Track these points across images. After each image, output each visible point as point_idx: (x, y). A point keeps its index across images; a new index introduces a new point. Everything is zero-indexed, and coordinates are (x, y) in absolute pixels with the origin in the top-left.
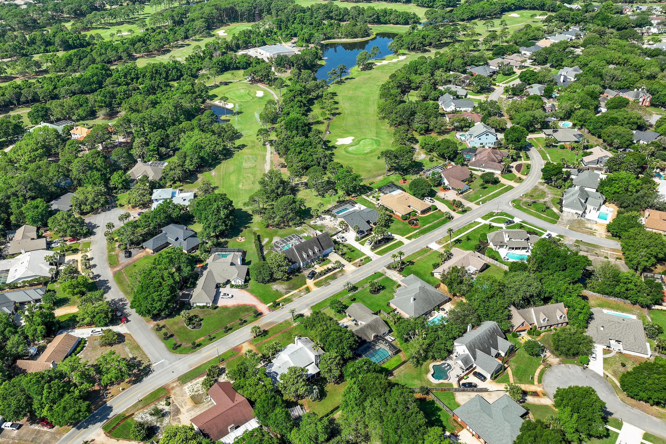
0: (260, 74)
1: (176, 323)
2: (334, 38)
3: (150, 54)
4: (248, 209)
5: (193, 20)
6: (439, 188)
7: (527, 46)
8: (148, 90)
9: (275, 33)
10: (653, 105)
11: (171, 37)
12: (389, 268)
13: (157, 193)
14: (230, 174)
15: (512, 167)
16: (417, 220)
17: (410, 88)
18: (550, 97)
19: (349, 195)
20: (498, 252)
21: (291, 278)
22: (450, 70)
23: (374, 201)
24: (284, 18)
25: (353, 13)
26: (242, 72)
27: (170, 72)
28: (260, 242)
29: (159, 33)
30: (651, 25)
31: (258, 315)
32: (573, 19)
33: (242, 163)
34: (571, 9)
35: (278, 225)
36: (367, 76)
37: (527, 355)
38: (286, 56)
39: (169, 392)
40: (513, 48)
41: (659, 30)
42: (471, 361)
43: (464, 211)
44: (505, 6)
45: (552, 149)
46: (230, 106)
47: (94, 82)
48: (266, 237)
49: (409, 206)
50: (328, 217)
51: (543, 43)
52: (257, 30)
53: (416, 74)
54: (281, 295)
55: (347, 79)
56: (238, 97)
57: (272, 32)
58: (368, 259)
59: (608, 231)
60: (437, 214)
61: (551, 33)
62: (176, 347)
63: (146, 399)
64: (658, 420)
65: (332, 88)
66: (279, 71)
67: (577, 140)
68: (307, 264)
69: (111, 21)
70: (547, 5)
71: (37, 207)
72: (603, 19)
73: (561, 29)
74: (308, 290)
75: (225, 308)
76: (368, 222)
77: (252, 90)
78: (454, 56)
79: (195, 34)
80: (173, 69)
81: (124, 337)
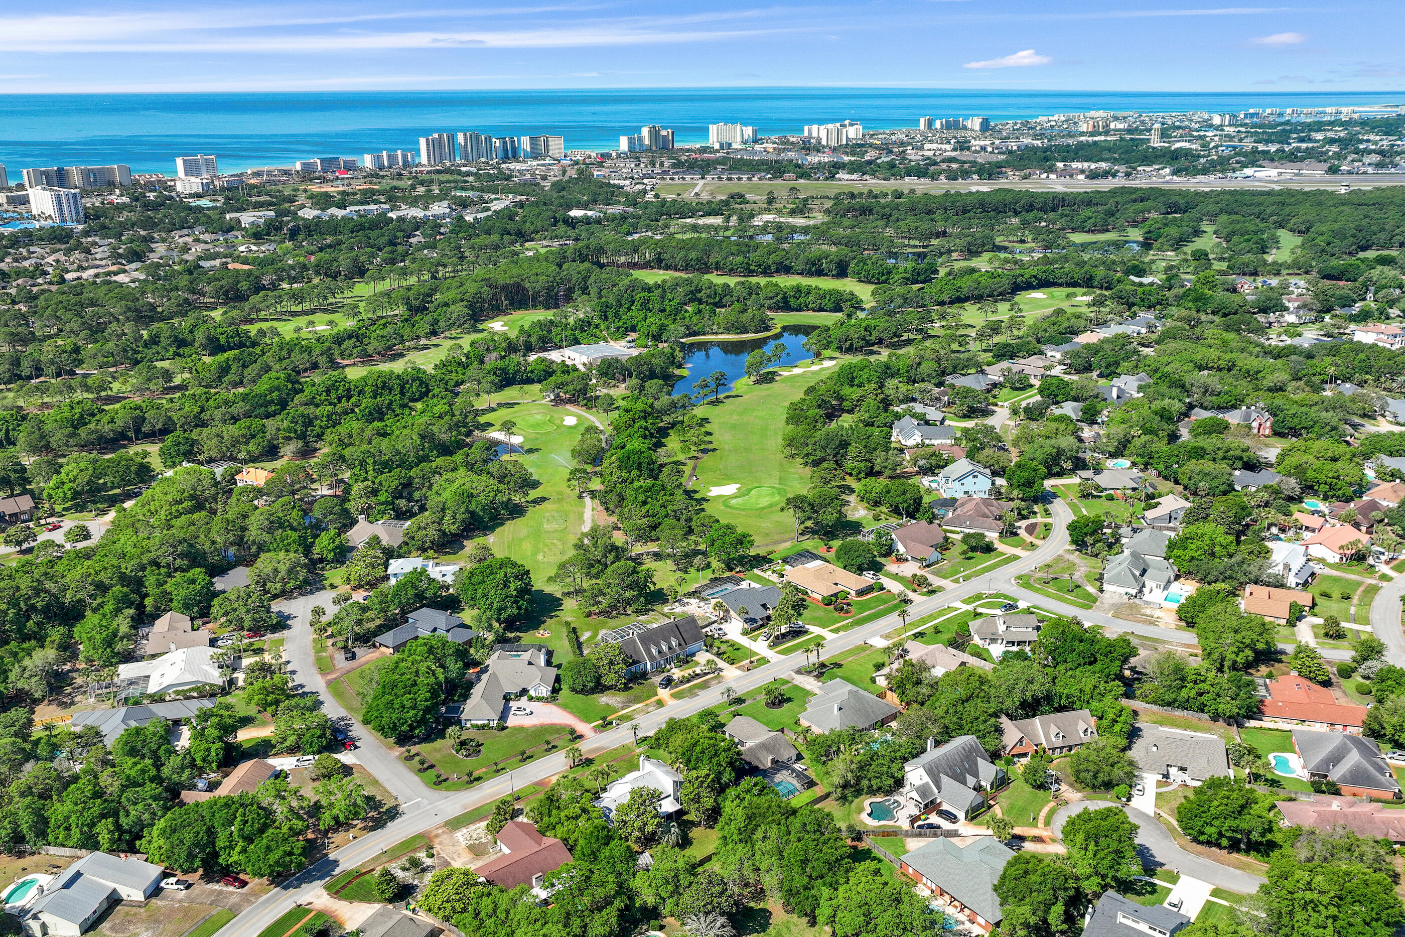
0: (571, 387)
1: (435, 750)
2: (704, 334)
3: (367, 358)
4: (555, 589)
5: (447, 305)
6: (889, 559)
7: (1057, 344)
8: (370, 412)
9: (597, 326)
10: (1277, 434)
11: (407, 331)
12: (799, 672)
13: (397, 566)
14: (522, 540)
15: (1020, 528)
16: (849, 604)
17: (843, 411)
18: (1092, 422)
19: (731, 570)
20: (987, 650)
21: (631, 688)
22: (914, 382)
23: (775, 578)
24: (611, 300)
25: (740, 292)
26: (537, 387)
27: (407, 386)
28: (577, 638)
29: (385, 326)
30: (1286, 309)
31: (576, 737)
32: (1143, 300)
33: (541, 524)
34: (1141, 285)
35: (605, 613)
36: (765, 393)
37: (1028, 788)
38: (617, 360)
39: (431, 841)
40: (1031, 346)
41: (1300, 318)
42: (932, 793)
43: (933, 592)
44: (1019, 280)
45: (1091, 501)
46: (516, 440)
47: (272, 401)
48: (587, 631)
49: (836, 584)
50: (693, 601)
51: (1085, 339)
52: (563, 320)
53: (852, 386)
54: (615, 711)
55: (727, 397)
56: (531, 426)
57: (589, 323)
58: (764, 661)
59: (1181, 619)
60: (884, 596)
61: (1102, 323)
62: (440, 782)
63: (393, 850)
64: (1238, 872)
65: (700, 412)
66: (606, 385)
67: (1135, 486)
68: (658, 666)
69: (294, 308)
70: (1098, 279)
71: (193, 581)
72: (1196, 300)
73: (1121, 316)
74: (660, 704)
75: (521, 729)
76: (764, 606)
77: (556, 416)
78: (922, 357)
79: (450, 327)
80: (414, 380)
81: (351, 769)
